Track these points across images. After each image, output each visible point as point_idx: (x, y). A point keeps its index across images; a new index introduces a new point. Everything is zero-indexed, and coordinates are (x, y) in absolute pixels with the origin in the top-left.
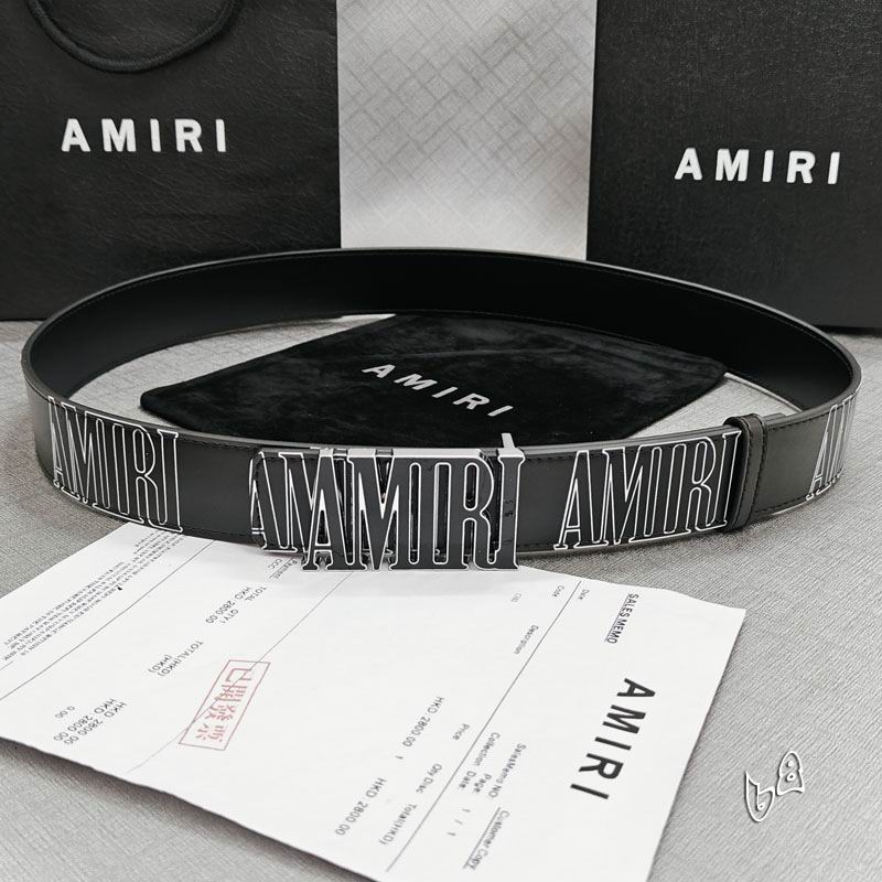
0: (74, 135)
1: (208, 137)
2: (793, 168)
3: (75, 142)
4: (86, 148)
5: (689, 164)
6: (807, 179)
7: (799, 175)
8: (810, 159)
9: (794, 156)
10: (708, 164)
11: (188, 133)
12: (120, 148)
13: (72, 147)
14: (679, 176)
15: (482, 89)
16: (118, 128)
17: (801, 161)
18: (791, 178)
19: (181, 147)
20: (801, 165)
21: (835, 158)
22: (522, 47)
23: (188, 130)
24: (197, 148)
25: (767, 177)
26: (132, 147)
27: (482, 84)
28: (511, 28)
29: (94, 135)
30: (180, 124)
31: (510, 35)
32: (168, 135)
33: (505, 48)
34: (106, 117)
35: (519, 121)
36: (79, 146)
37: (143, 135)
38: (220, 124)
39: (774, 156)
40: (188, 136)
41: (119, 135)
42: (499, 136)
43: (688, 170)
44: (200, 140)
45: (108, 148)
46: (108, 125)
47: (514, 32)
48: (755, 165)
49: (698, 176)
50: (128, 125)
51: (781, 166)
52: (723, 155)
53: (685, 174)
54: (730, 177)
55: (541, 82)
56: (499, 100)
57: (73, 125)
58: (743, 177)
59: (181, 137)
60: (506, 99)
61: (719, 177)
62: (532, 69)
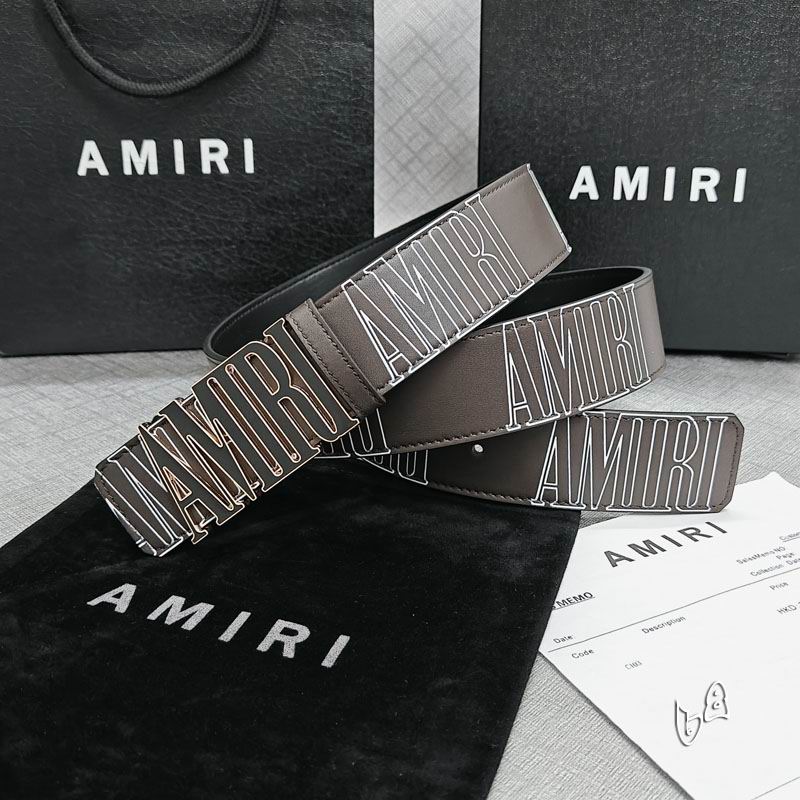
0: (91, 158)
1: (235, 158)
2: (696, 185)
3: (92, 165)
4: (104, 171)
5: (584, 183)
6: (712, 197)
7: (703, 192)
8: (715, 175)
9: (698, 172)
10: (605, 182)
11: (214, 154)
12: (140, 171)
13: (89, 171)
14: (573, 196)
15: (390, 99)
16: (139, 150)
17: (705, 178)
18: (694, 197)
19: (206, 169)
20: (705, 182)
21: (741, 174)
22: (431, 56)
23: (214, 150)
24: (224, 169)
25: (668, 195)
26: (154, 170)
27: (390, 95)
28: (418, 36)
29: (113, 157)
30: (206, 144)
31: (417, 43)
32: (193, 157)
33: (413, 56)
34: (126, 139)
35: (430, 133)
36: (96, 170)
37: (165, 156)
38: (248, 144)
39: (676, 173)
40: (214, 157)
41: (140, 157)
42: (408, 148)
43: (584, 189)
44: (227, 161)
45: (128, 171)
46: (128, 147)
47: (421, 38)
48: (656, 183)
49: (594, 195)
50: (150, 147)
51: (683, 184)
52: (621, 173)
53: (580, 194)
54: (629, 196)
55: (451, 91)
56: (408, 111)
57: (90, 147)
58: (642, 196)
59: (206, 159)
60: (415, 110)
61: (617, 196)
62: (442, 78)
